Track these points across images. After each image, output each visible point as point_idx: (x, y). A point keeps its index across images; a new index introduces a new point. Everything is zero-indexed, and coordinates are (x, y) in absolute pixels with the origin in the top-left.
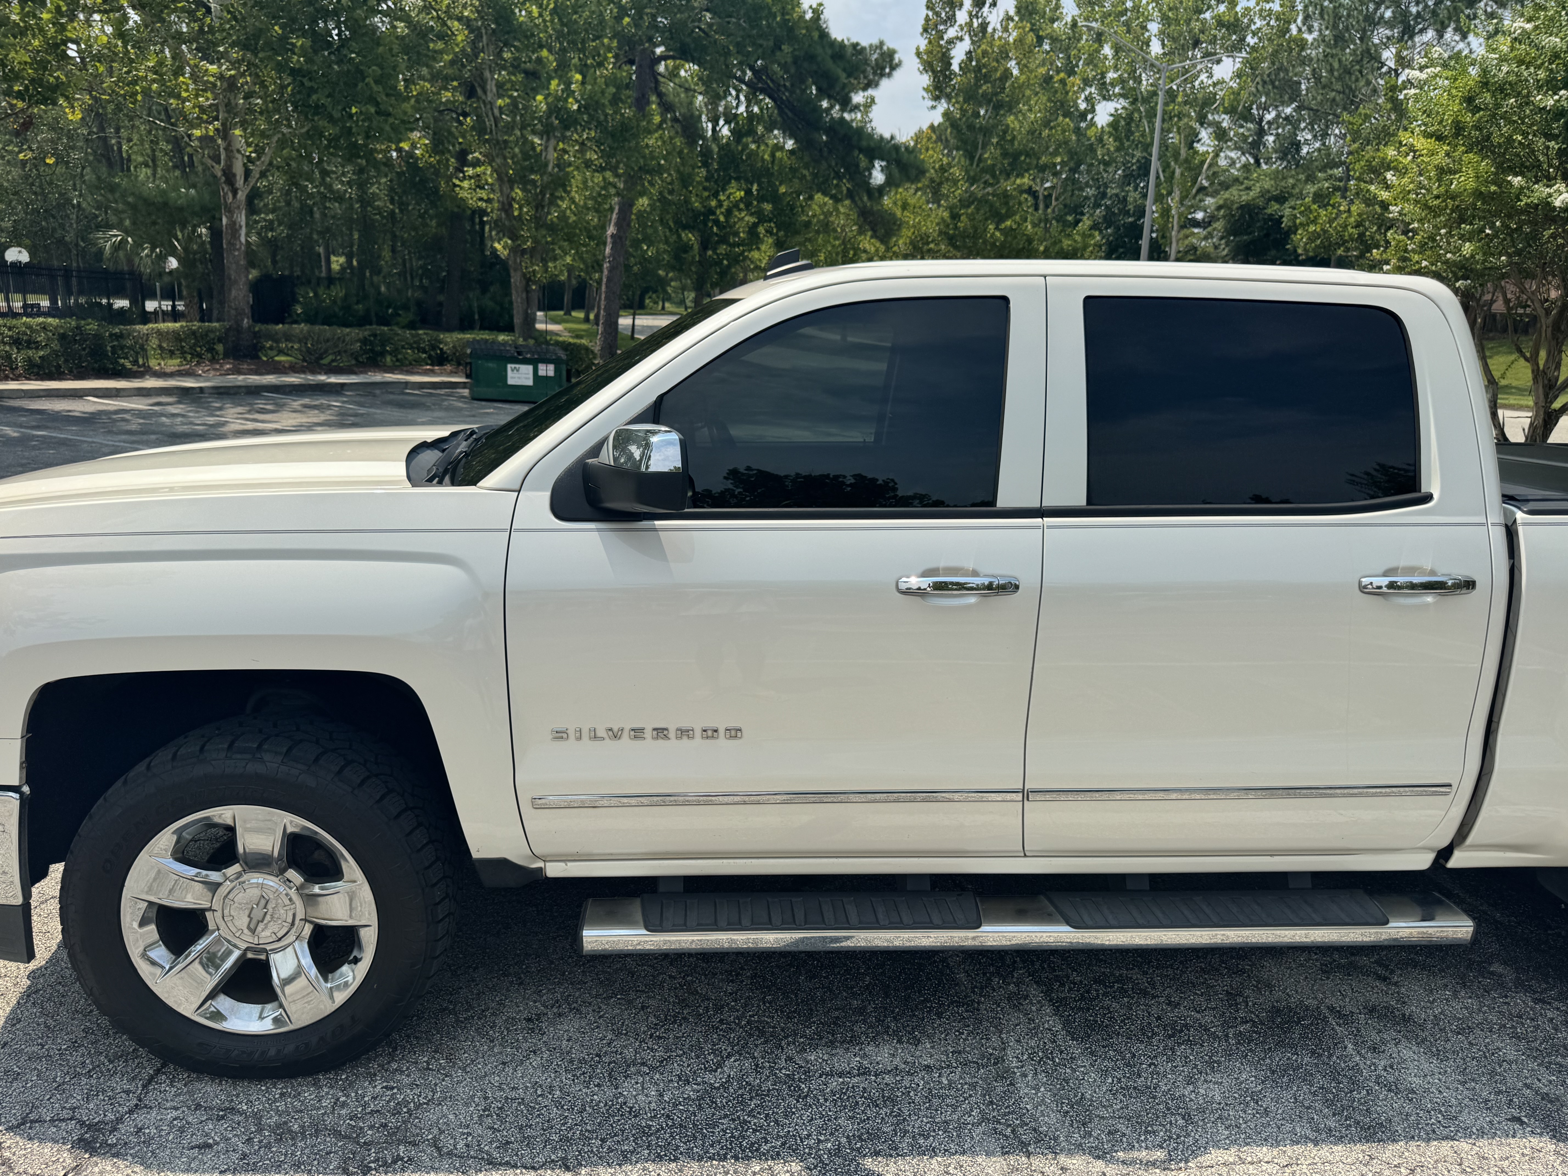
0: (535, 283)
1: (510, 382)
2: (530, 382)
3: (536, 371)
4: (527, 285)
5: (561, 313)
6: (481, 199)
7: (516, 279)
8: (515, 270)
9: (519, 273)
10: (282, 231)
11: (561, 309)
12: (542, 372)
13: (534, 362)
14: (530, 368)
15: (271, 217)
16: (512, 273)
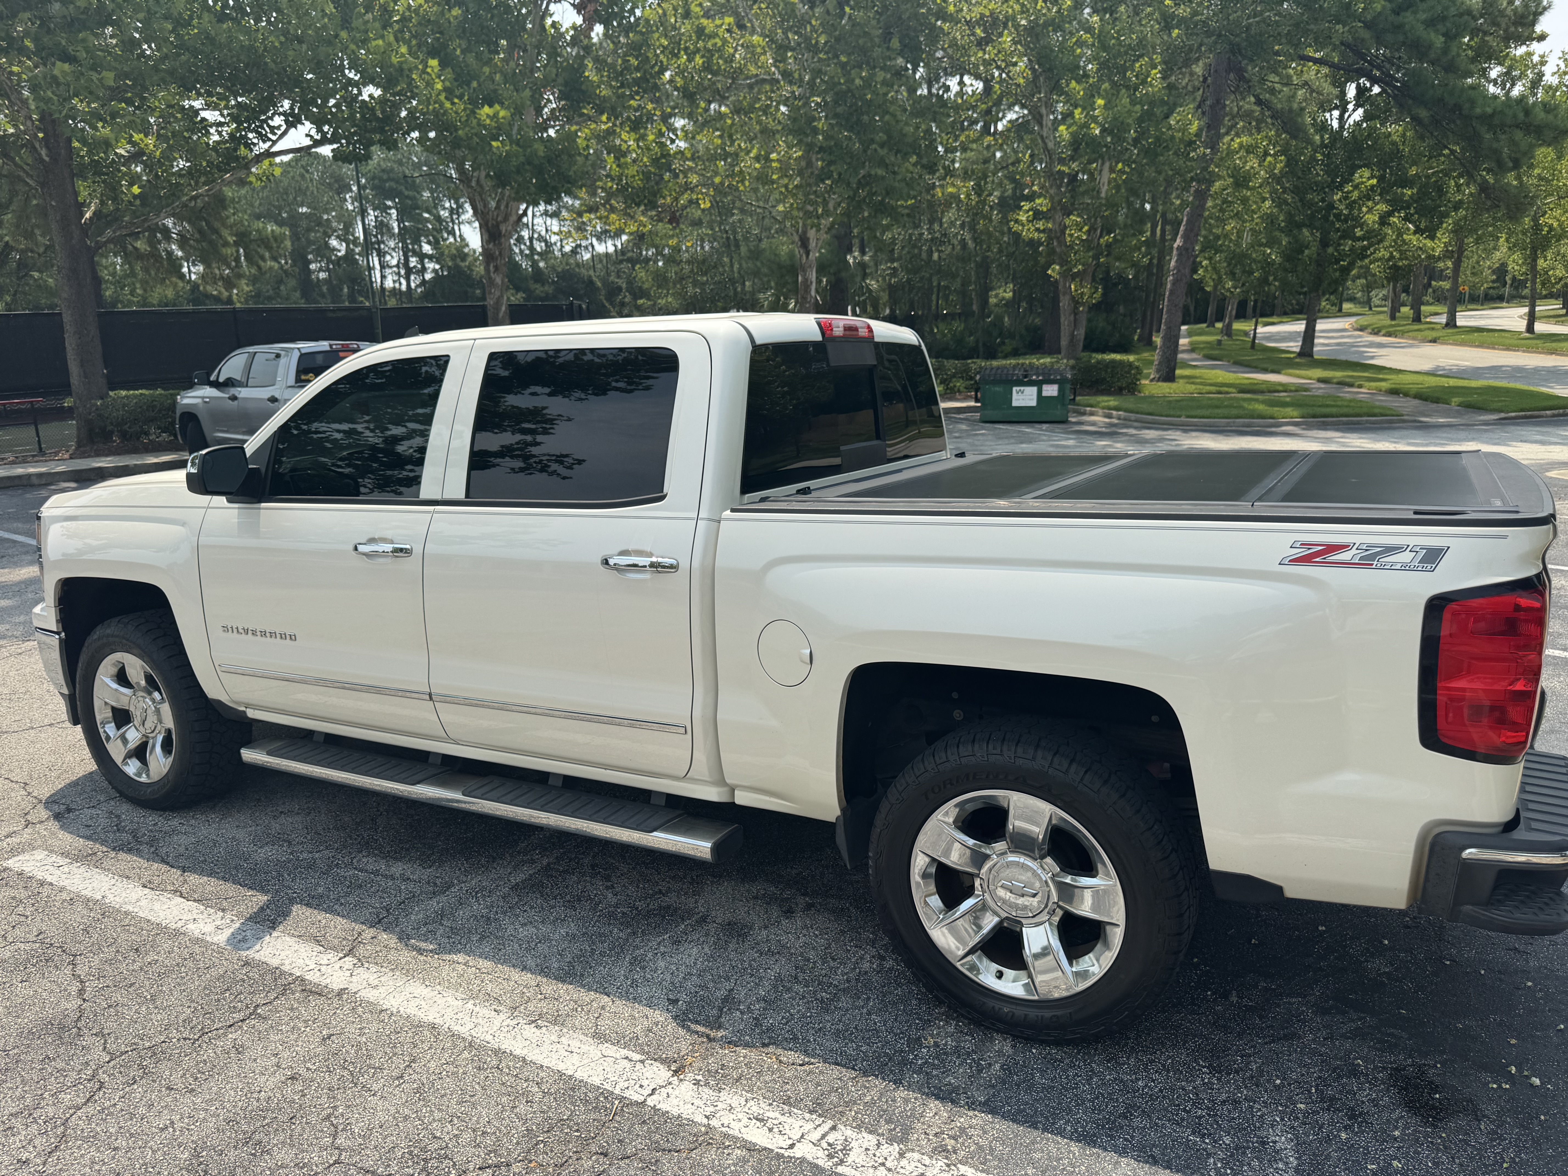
0: (1083, 304)
1: (1015, 404)
2: (1033, 403)
3: (1040, 392)
4: (1076, 308)
5: (1205, 325)
6: (1037, 230)
7: (1064, 303)
8: (1064, 294)
9: (1067, 297)
10: (903, 276)
11: (1205, 322)
12: (1045, 393)
13: (1039, 384)
14: (1034, 390)
15: (895, 265)
16: (1061, 297)
